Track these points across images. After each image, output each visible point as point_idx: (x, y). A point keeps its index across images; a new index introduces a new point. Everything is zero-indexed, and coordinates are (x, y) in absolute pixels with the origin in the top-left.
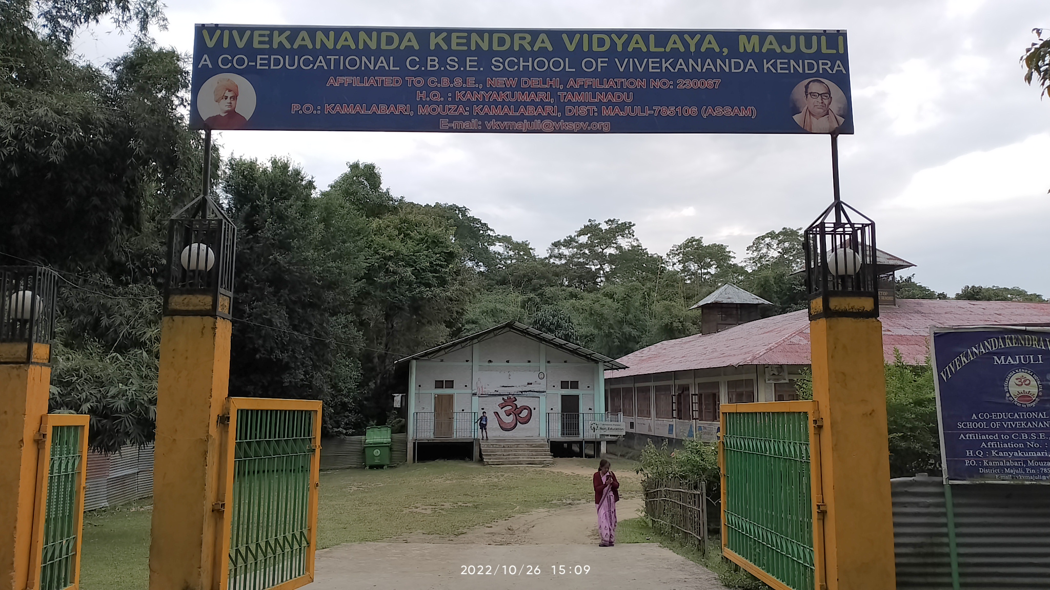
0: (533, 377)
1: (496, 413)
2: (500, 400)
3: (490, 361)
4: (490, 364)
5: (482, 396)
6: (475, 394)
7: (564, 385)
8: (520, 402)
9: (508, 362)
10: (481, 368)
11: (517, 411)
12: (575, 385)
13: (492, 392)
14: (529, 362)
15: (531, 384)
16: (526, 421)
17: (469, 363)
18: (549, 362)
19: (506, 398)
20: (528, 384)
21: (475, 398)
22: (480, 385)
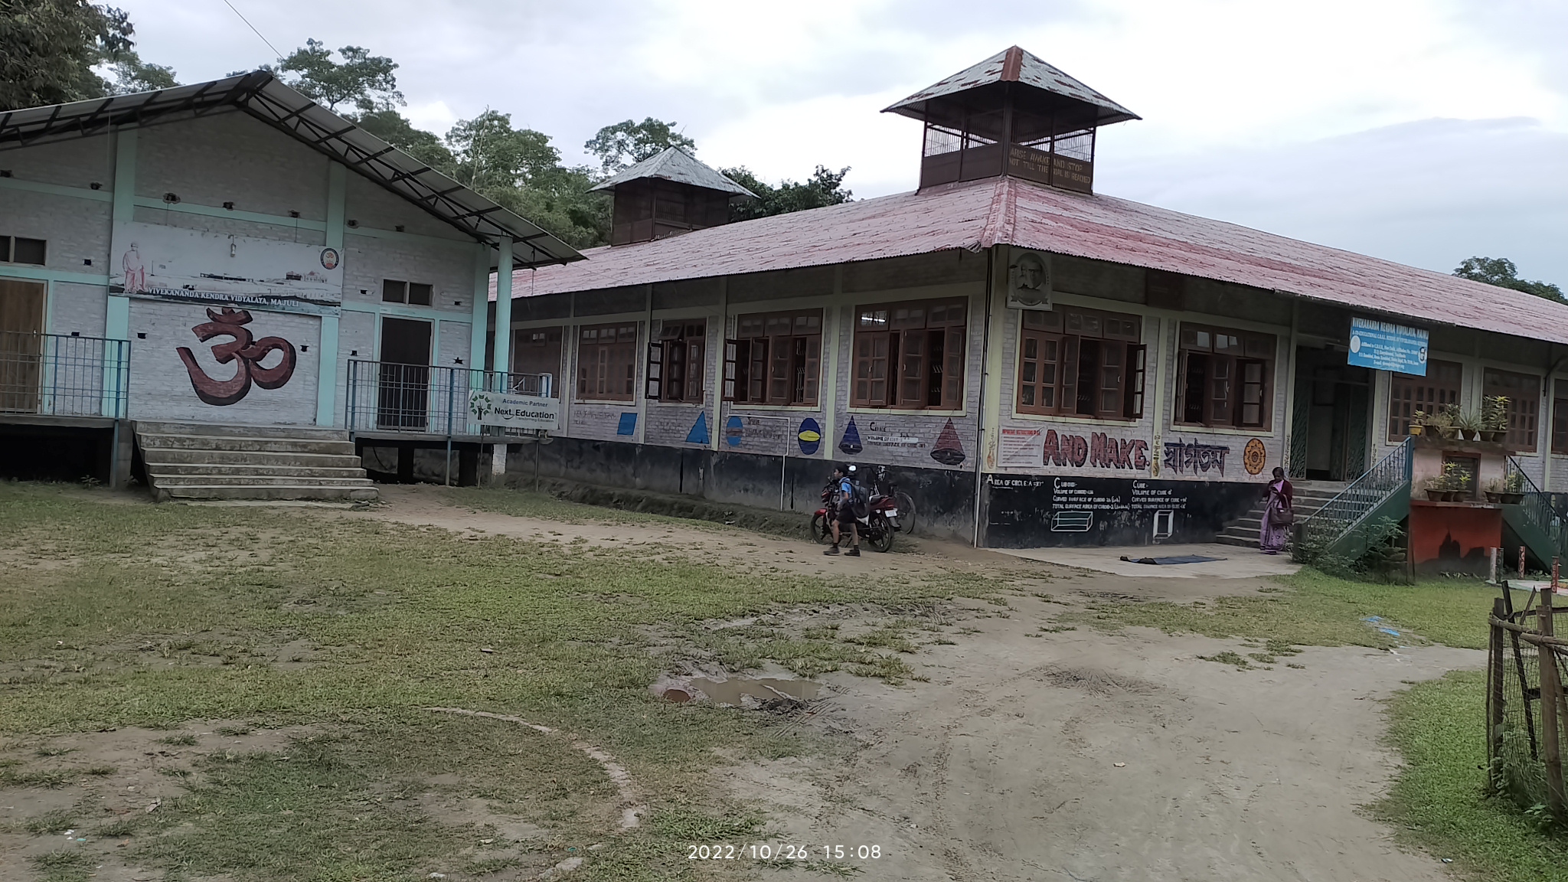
0: (304, 259)
1: (186, 353)
2: (199, 315)
3: (172, 198)
4: (172, 206)
5: (140, 297)
6: (117, 290)
7: (393, 291)
8: (261, 327)
9: (228, 206)
10: (142, 215)
11: (250, 352)
12: (421, 295)
13: (175, 286)
14: (295, 215)
15: (298, 278)
16: (277, 380)
17: (102, 195)
18: (352, 224)
19: (218, 310)
20: (290, 277)
21: (119, 305)
22: (134, 264)
